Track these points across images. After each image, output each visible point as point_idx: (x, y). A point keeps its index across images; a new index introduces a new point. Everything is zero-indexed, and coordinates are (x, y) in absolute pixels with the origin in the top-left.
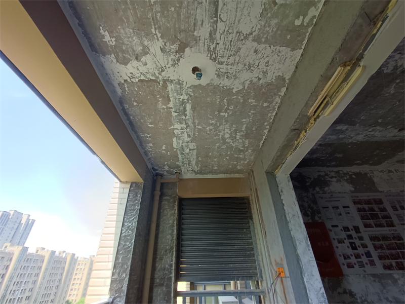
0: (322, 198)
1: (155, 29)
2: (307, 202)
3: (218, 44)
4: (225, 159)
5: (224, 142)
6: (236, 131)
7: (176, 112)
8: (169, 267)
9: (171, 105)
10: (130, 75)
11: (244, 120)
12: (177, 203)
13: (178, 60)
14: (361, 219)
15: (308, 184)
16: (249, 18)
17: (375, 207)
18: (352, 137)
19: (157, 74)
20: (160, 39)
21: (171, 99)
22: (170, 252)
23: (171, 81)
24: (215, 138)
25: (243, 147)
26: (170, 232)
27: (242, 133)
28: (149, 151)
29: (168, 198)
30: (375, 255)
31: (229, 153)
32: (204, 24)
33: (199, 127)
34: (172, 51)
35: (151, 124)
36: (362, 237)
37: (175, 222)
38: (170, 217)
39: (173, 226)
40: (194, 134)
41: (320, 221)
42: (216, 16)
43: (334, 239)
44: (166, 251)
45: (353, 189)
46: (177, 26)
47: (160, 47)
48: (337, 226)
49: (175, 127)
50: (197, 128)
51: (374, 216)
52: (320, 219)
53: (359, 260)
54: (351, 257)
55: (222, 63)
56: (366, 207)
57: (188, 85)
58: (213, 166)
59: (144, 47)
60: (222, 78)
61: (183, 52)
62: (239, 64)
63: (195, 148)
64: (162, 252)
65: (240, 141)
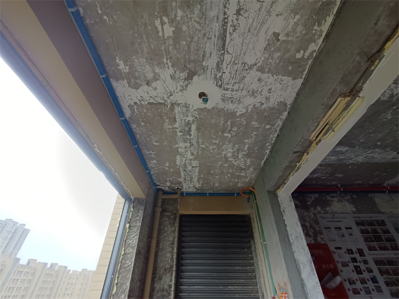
0: (324, 218)
1: (167, 59)
2: (309, 222)
3: (224, 73)
4: (226, 177)
5: (227, 160)
6: (238, 150)
7: (181, 132)
8: (168, 288)
9: (177, 125)
10: (140, 98)
11: (246, 141)
12: (178, 220)
13: (187, 86)
14: (365, 242)
15: (309, 203)
16: (253, 51)
17: (378, 228)
18: (352, 159)
19: (166, 98)
20: (170, 67)
21: (177, 120)
22: (169, 272)
23: (179, 105)
24: (218, 157)
25: (245, 165)
26: (170, 249)
27: (244, 153)
28: (153, 168)
29: (169, 214)
30: (381, 280)
31: (231, 171)
32: (212, 55)
33: (203, 146)
34: (181, 78)
35: (156, 142)
36: (366, 260)
37: (176, 240)
38: (171, 234)
39: (174, 244)
40: (198, 153)
41: (323, 242)
42: (223, 49)
43: (338, 262)
44: (165, 270)
45: (354, 210)
46: (187, 57)
47: (171, 75)
48: (340, 248)
49: (179, 146)
50: (201, 147)
51: (378, 239)
52: (323, 240)
53: (365, 285)
54: (356, 281)
55: (227, 89)
56: (369, 228)
57: (194, 108)
58: (214, 184)
59: (155, 74)
60: (227, 103)
61: (192, 79)
62: (243, 91)
63: (198, 165)
64: (162, 272)
65: (242, 160)
